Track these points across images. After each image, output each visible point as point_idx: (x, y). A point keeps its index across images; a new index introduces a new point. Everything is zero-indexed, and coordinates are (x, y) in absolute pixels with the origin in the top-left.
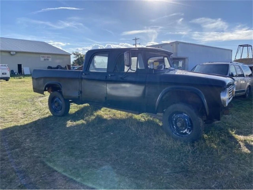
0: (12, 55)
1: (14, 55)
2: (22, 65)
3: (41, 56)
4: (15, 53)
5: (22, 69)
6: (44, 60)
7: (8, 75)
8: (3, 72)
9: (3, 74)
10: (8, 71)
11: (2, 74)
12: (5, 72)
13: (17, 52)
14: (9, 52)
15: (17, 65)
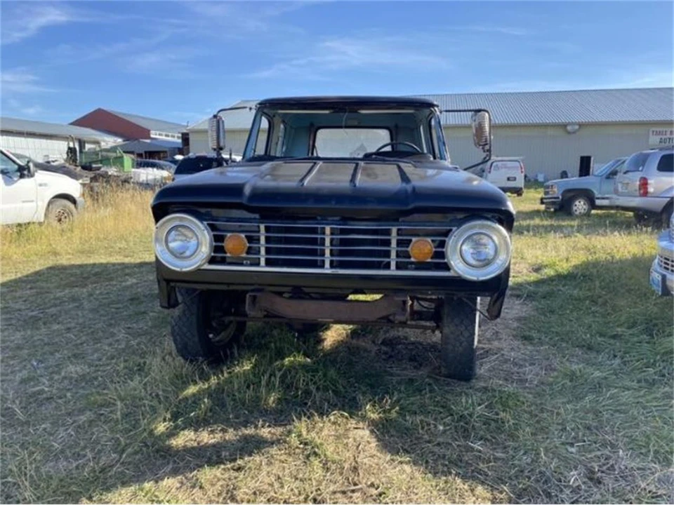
0: (569, 133)
1: (574, 132)
2: (592, 159)
3: (653, 132)
4: (577, 127)
5: (591, 170)
6: (660, 142)
7: (520, 183)
8: (508, 176)
9: (508, 179)
10: (522, 172)
11: (506, 179)
12: (513, 176)
13: (581, 125)
14: (564, 126)
15: (579, 158)
